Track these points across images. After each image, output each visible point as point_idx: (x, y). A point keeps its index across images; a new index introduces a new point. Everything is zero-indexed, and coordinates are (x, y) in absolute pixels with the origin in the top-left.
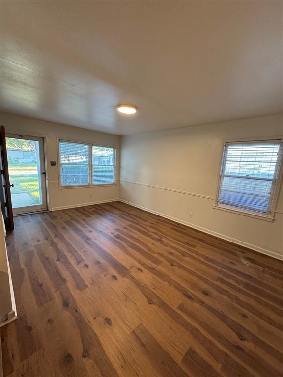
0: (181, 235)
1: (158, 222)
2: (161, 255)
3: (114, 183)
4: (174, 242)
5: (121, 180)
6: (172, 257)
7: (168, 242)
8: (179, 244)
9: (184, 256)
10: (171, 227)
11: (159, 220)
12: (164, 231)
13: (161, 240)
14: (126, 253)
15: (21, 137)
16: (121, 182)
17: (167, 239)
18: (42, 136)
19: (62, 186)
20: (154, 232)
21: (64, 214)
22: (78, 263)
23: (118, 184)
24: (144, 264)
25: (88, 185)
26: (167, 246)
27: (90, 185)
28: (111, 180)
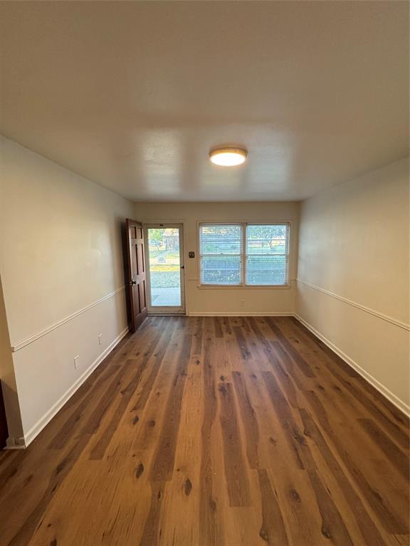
0: (380, 455)
1: (337, 389)
2: (264, 481)
3: (286, 285)
4: (334, 468)
5: (298, 280)
6: (285, 509)
7: (315, 454)
8: (342, 483)
9: (326, 533)
10: (368, 415)
11: (348, 384)
12: (334, 419)
13: (301, 440)
14: (202, 431)
15: (162, 226)
16: (299, 283)
17: (321, 444)
18: (181, 221)
19: (202, 285)
20: (302, 411)
21: (197, 323)
22: (135, 409)
23: (292, 287)
24: (207, 479)
25: (238, 286)
26: (302, 467)
27: (242, 287)
28: (281, 280)
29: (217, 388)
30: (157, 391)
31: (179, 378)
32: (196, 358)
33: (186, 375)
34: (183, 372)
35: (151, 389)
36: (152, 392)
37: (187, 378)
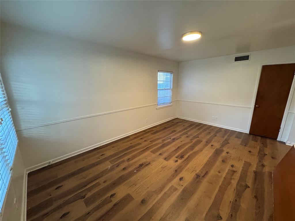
29: (183, 159)
30: (220, 174)
31: (202, 175)
32: (179, 185)
33: (196, 174)
34: (197, 178)
35: (225, 178)
36: (224, 176)
37: (198, 171)
